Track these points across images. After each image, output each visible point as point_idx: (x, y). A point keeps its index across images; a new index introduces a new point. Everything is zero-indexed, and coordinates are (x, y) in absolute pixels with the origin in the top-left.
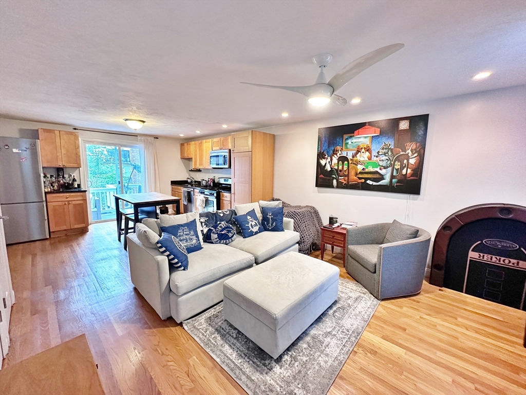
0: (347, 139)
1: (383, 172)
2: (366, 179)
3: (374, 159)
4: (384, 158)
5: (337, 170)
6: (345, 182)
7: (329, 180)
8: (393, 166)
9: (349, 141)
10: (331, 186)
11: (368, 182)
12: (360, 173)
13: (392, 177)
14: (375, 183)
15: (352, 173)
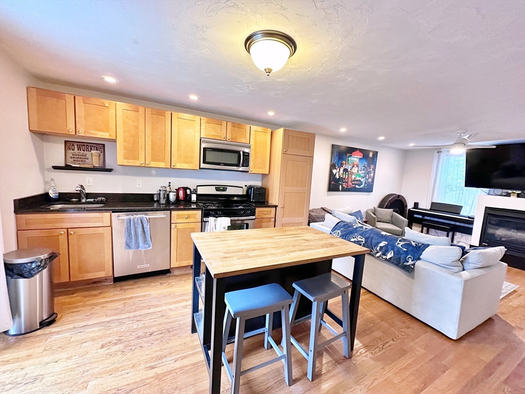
0: (349, 157)
1: (362, 180)
2: (356, 184)
3: (360, 172)
4: (363, 172)
5: (342, 178)
6: (346, 187)
7: (337, 185)
8: (366, 176)
9: (350, 159)
10: (339, 190)
11: (357, 186)
12: (354, 180)
13: (365, 183)
14: (359, 187)
15: (350, 181)
